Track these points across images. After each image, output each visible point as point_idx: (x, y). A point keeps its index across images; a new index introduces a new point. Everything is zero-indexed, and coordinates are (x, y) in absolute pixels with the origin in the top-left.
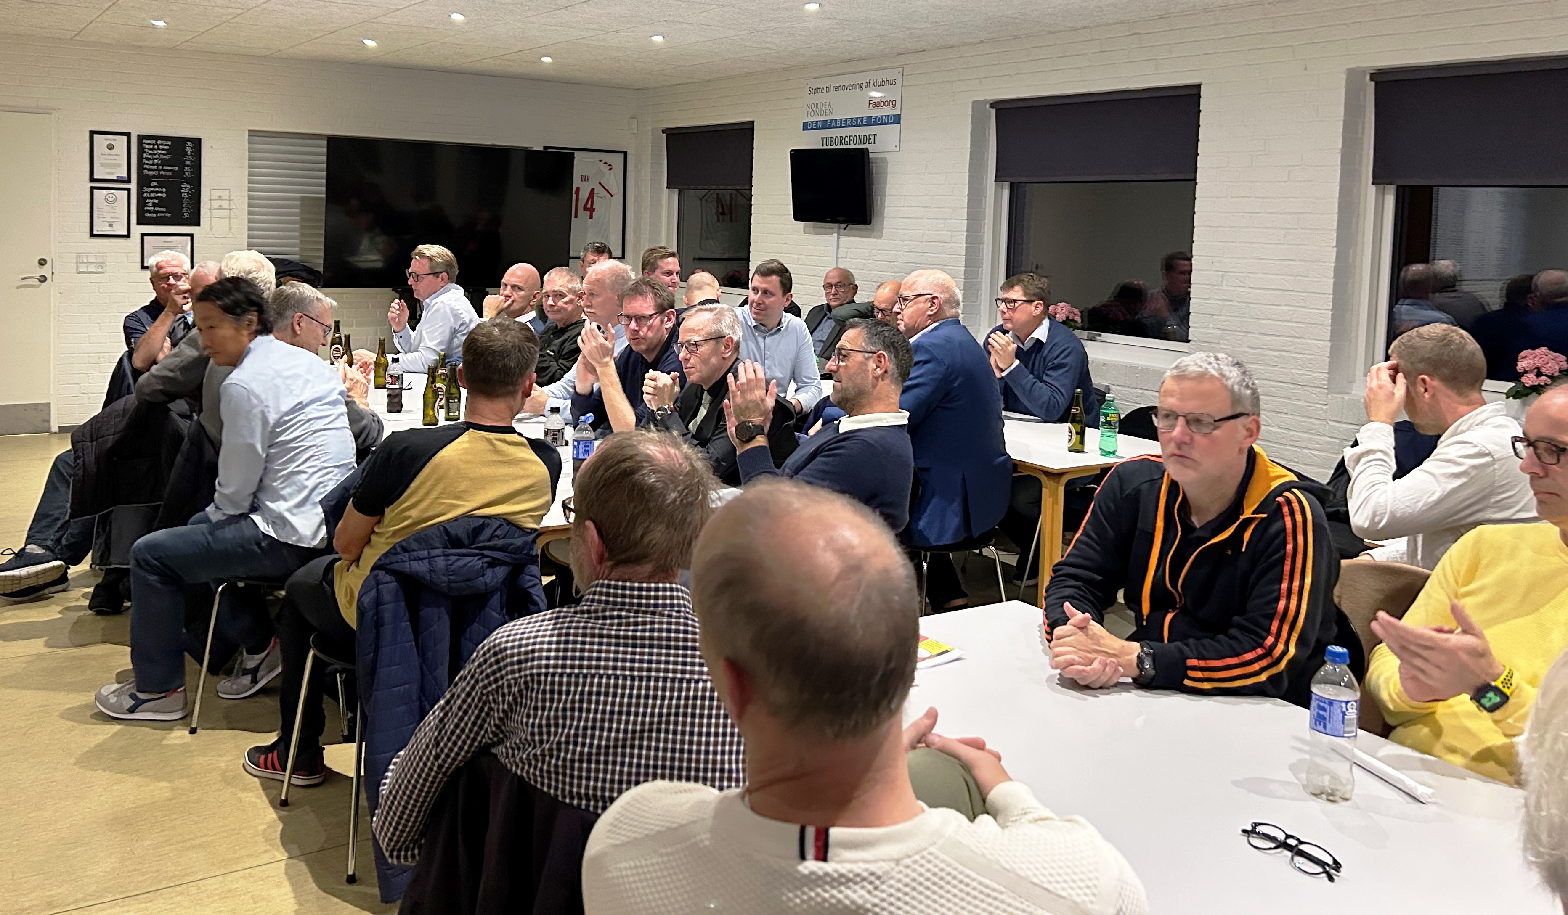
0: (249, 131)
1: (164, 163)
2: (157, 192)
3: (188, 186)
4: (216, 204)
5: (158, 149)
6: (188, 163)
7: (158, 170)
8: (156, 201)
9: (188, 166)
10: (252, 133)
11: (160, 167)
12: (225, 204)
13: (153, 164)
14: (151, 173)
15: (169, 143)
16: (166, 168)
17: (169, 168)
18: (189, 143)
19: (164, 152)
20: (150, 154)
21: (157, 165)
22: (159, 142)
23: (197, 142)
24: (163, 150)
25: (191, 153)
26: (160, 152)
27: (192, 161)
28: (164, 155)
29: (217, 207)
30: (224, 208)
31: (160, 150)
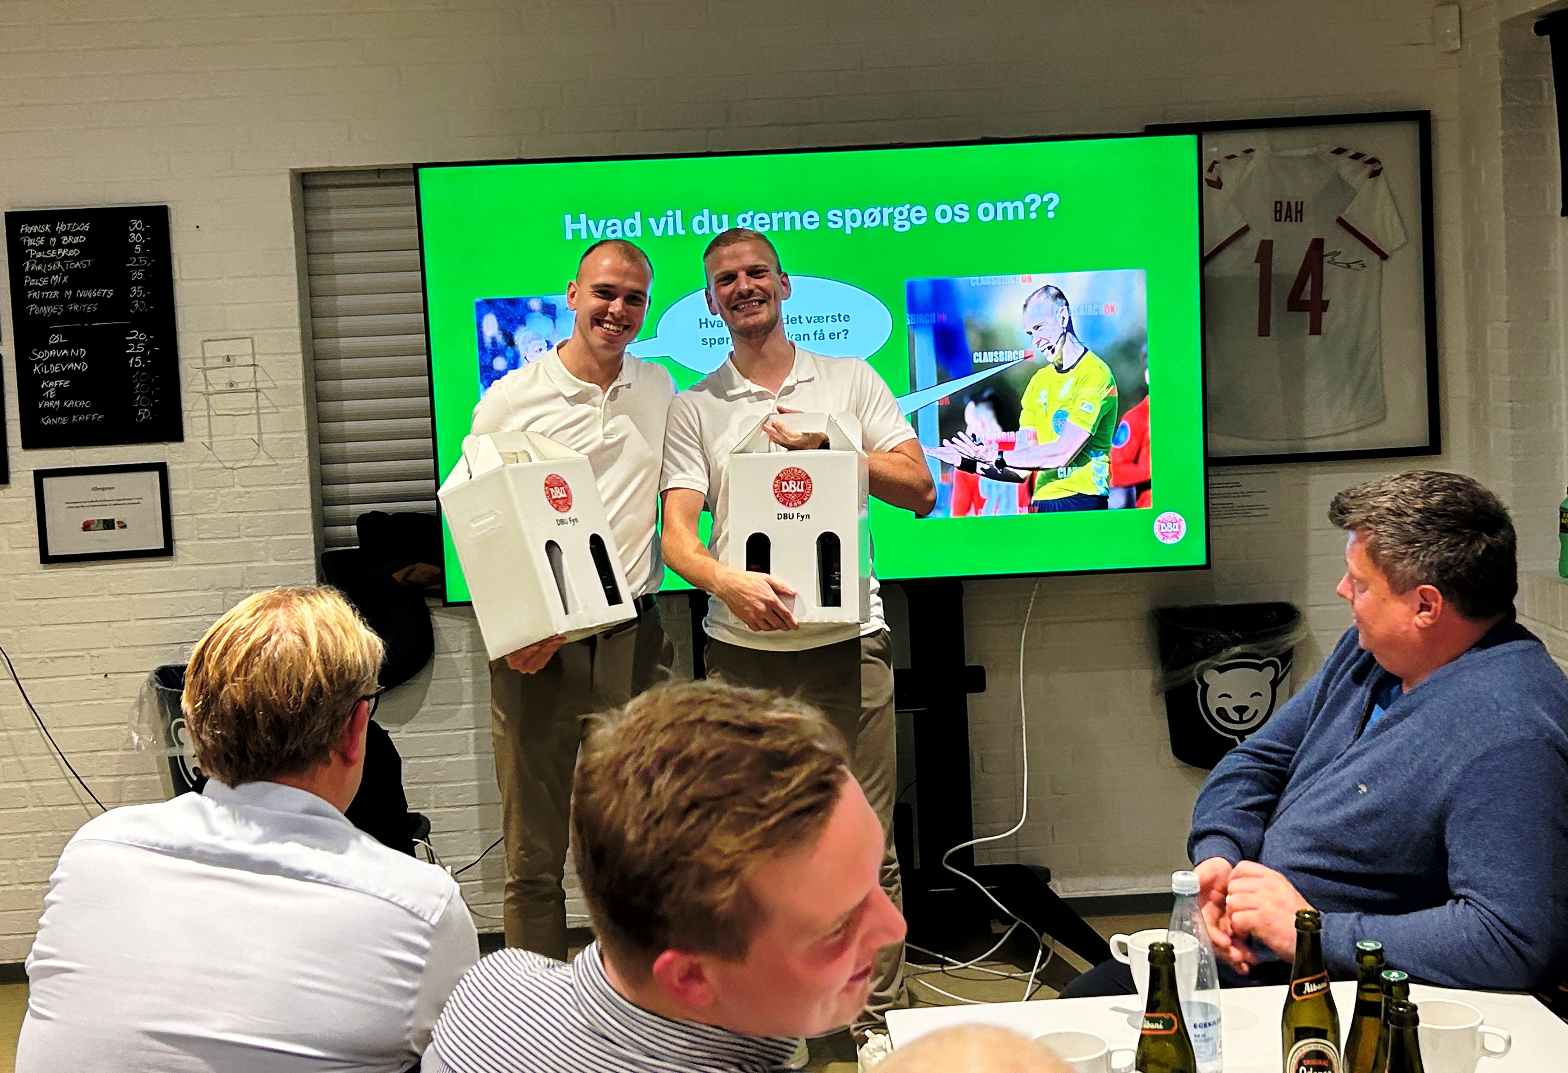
0: (292, 173)
1: (78, 280)
2: (65, 360)
3: (143, 336)
4: (219, 379)
5: (59, 245)
6: (138, 275)
7: (61, 300)
8: (66, 384)
9: (137, 283)
10: (301, 180)
11: (69, 293)
12: (243, 377)
13: (49, 287)
14: (46, 310)
15: (86, 227)
16: (81, 294)
17: (89, 294)
18: (135, 223)
19: (73, 252)
20: (40, 261)
21: (61, 287)
22: (61, 227)
23: (158, 217)
24: (70, 246)
25: (144, 247)
26: (63, 252)
27: (147, 271)
28: (75, 259)
29: (222, 388)
30: (241, 386)
31: (63, 247)
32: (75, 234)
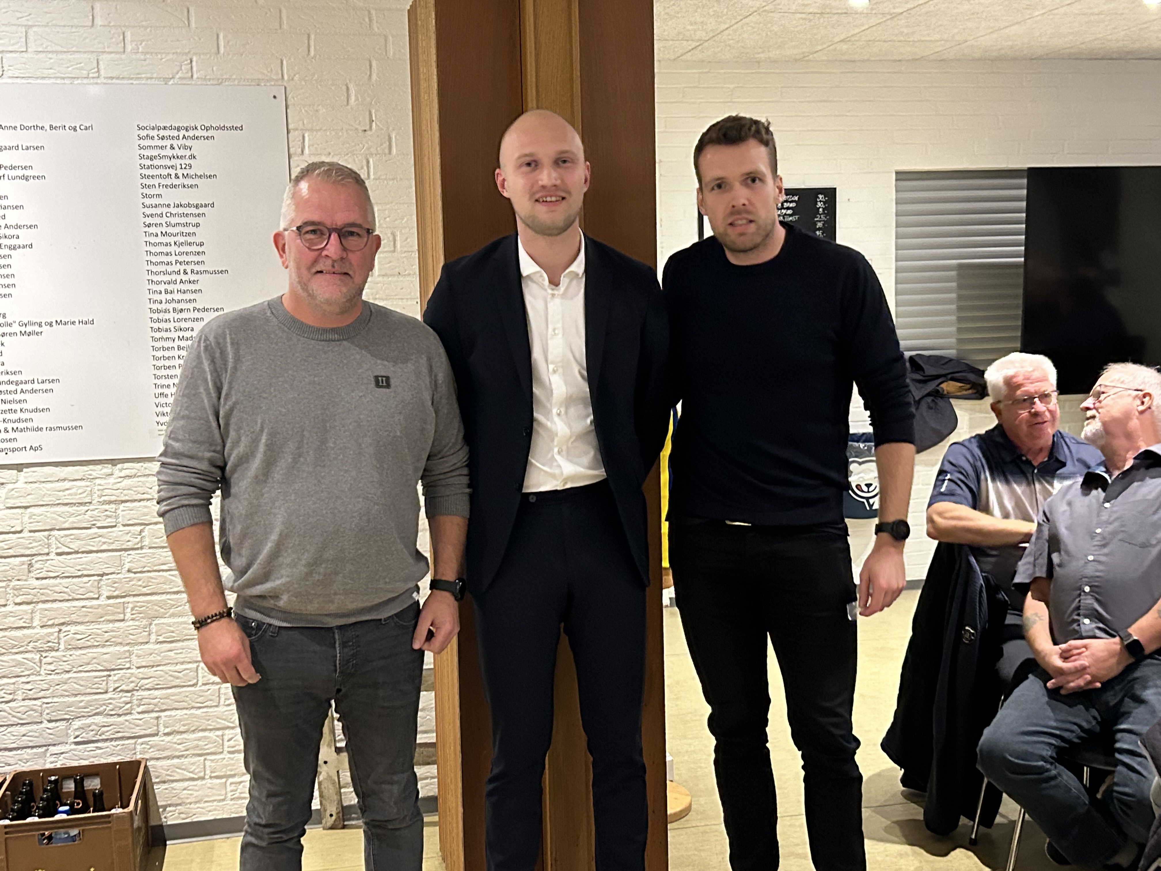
0: (897, 173)
6: (820, 225)
9: (819, 229)
10: (901, 176)
15: (796, 198)
18: (820, 196)
19: (789, 212)
23: (830, 194)
24: (788, 208)
25: (824, 210)
26: (784, 211)
27: (825, 222)
28: (790, 215)
31: (784, 209)
32: (791, 202)
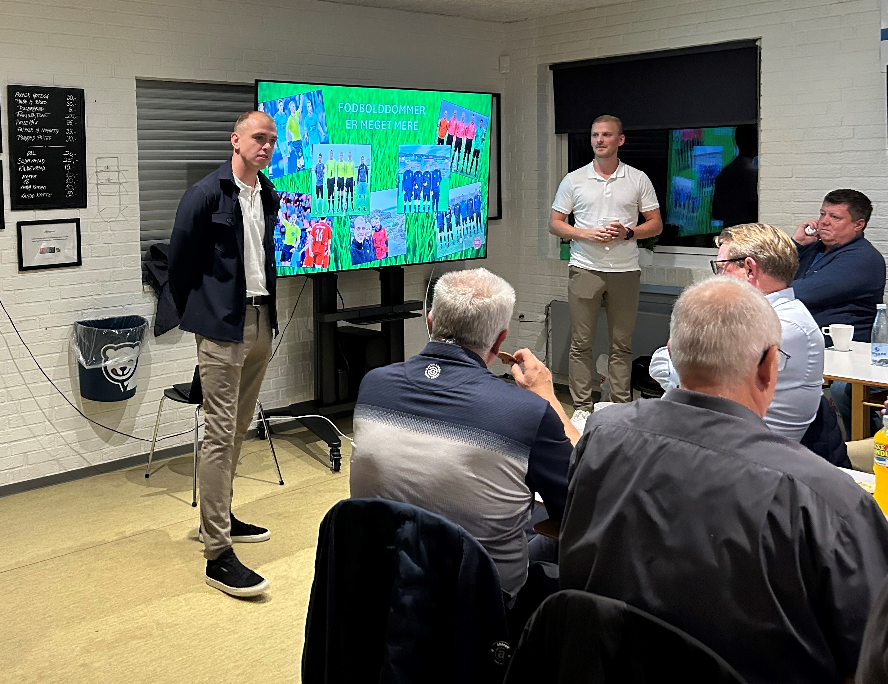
0: (138, 80)
1: (43, 123)
2: (35, 164)
3: (71, 154)
4: (103, 177)
5: (34, 105)
6: (70, 123)
7: (34, 133)
8: (34, 177)
9: (70, 127)
10: (141, 83)
11: (38, 130)
12: (113, 177)
13: (29, 126)
14: (26, 138)
15: (47, 97)
16: (44, 131)
17: (48, 131)
18: (70, 96)
19: (41, 109)
20: (25, 112)
21: (34, 127)
22: (35, 95)
23: (79, 94)
24: (39, 106)
25: (73, 109)
26: (36, 108)
27: (75, 121)
28: (42, 113)
29: (104, 181)
30: (112, 181)
32: (43, 100)
